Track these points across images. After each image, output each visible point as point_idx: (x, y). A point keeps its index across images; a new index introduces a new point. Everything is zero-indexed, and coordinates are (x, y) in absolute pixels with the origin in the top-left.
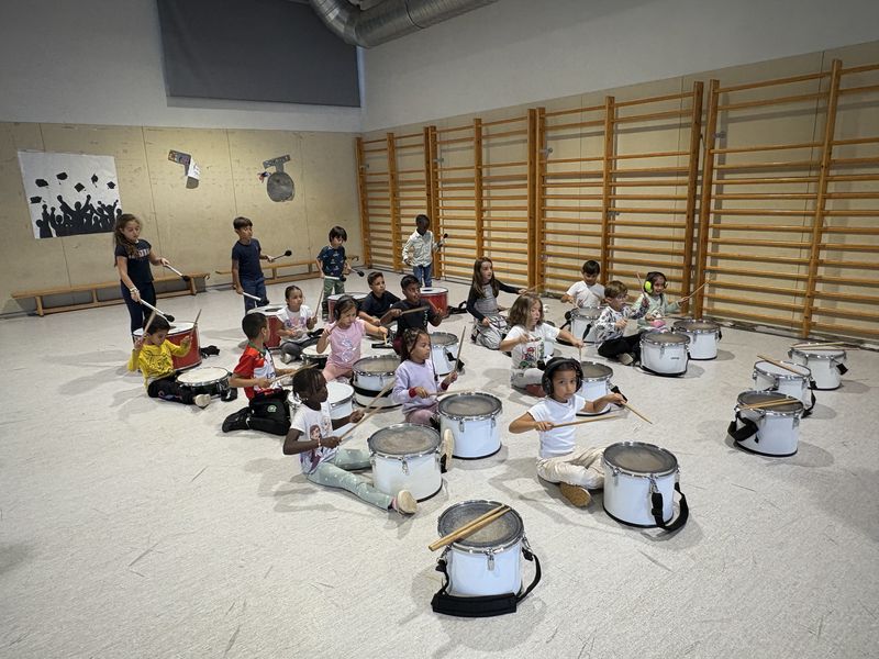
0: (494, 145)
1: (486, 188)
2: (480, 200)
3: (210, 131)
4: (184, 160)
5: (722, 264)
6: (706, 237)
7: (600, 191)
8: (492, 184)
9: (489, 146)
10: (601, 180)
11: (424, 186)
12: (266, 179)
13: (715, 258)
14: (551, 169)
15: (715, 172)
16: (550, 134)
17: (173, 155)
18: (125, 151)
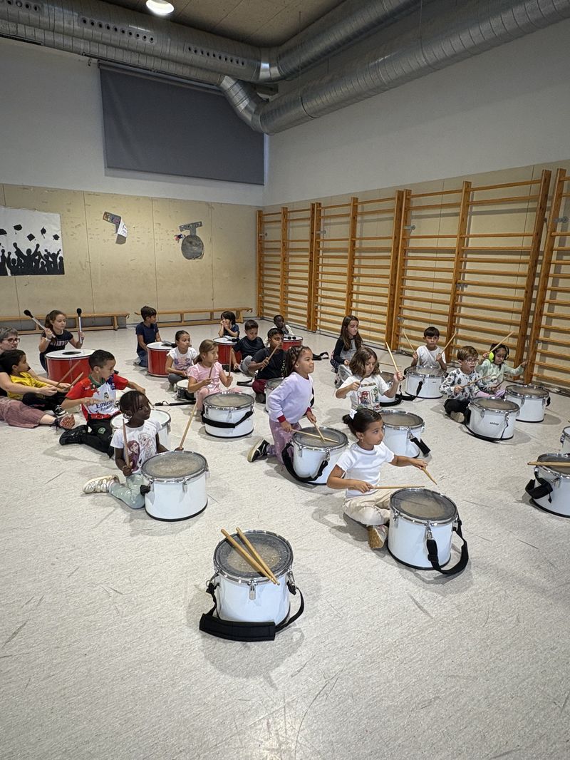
0: (366, 221)
1: (358, 258)
2: (352, 268)
3: (138, 199)
4: (116, 220)
5: (554, 336)
6: (541, 311)
7: (451, 265)
8: (363, 254)
9: (361, 222)
10: (453, 255)
11: (308, 254)
12: (181, 240)
13: (548, 330)
14: (413, 244)
15: (555, 253)
16: (414, 213)
17: (107, 215)
18: (69, 211)
